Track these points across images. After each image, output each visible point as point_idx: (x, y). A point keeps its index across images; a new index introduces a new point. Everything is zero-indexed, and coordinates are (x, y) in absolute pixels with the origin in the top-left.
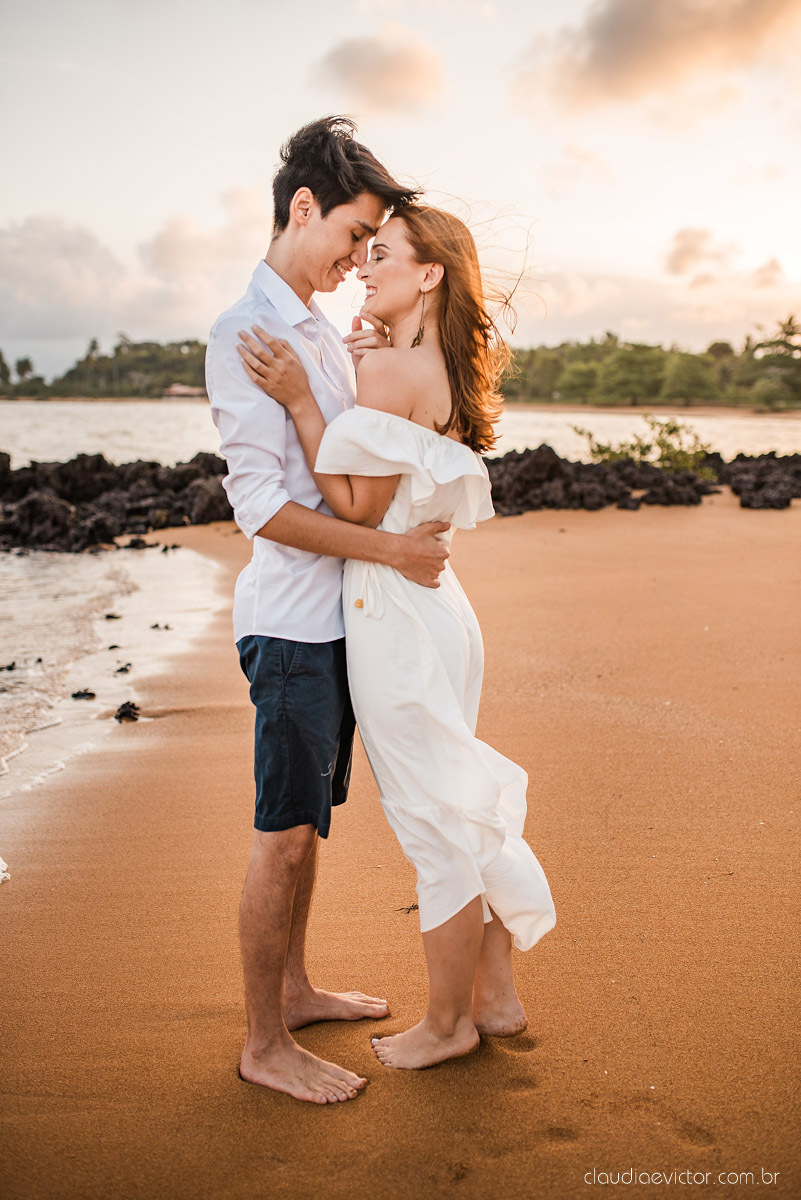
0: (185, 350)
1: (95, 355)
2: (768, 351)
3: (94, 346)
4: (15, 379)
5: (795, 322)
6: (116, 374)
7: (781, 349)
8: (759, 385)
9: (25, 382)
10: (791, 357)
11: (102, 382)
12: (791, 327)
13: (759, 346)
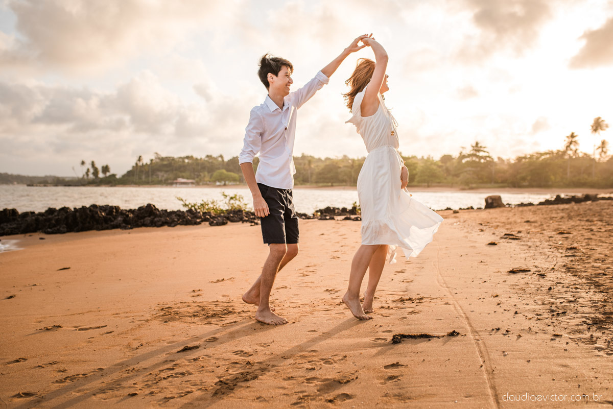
0: (186, 161)
1: (140, 164)
2: (468, 159)
3: (140, 159)
4: (101, 175)
5: (479, 145)
6: (150, 173)
7: (474, 159)
8: (462, 176)
9: (106, 177)
10: (479, 162)
11: (143, 177)
12: (477, 147)
13: (464, 157)
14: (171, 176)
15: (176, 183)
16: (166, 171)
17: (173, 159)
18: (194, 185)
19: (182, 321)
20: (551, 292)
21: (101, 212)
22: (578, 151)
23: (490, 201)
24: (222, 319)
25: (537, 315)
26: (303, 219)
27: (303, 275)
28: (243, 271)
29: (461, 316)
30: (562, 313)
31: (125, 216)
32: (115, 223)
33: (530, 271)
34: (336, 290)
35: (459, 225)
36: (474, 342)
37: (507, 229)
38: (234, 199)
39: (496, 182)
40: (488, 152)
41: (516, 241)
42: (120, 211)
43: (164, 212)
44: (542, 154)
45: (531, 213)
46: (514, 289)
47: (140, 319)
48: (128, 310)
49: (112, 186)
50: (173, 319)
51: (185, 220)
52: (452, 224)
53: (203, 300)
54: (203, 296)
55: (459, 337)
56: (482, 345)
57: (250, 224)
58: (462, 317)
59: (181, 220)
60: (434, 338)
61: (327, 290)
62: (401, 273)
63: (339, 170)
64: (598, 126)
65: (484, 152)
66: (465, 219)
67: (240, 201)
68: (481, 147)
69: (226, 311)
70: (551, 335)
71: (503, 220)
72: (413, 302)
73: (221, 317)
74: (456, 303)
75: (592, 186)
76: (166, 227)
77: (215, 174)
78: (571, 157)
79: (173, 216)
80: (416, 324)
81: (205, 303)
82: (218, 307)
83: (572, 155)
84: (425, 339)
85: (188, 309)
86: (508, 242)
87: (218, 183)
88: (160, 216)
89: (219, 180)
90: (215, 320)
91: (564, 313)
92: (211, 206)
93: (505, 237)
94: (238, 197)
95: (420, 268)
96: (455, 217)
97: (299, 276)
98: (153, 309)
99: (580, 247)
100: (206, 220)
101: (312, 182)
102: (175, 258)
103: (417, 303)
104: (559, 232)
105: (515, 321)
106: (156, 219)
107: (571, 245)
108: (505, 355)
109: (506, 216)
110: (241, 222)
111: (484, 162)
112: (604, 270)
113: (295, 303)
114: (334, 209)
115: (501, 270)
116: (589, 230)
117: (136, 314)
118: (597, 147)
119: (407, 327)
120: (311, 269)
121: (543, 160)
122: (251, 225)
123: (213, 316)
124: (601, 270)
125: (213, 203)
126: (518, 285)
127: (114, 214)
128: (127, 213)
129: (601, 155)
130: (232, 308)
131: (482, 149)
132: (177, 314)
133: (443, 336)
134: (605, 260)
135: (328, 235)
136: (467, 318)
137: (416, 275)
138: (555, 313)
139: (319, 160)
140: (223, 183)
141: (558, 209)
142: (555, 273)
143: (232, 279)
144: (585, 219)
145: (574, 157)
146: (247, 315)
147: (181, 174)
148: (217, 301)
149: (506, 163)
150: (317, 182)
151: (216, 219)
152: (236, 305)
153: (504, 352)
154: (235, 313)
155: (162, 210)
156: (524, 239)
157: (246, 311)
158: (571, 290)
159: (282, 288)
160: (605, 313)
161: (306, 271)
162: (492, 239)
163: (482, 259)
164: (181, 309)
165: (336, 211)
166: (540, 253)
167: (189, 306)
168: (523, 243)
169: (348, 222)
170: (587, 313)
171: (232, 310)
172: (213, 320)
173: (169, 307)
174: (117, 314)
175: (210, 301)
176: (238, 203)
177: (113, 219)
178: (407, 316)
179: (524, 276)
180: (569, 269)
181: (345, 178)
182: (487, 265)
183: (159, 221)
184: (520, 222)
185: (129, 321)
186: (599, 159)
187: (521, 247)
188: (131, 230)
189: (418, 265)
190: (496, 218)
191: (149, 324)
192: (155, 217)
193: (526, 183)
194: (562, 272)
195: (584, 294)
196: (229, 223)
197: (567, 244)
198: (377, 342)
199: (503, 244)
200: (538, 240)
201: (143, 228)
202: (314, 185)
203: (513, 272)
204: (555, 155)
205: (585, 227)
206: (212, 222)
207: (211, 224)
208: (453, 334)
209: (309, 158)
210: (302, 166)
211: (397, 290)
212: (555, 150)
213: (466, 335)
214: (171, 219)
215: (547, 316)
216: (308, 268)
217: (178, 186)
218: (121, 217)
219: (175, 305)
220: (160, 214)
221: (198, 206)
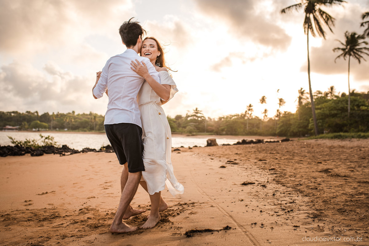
0: (13, 114)
2: (191, 118)
5: (198, 110)
7: (195, 117)
8: (188, 128)
10: (198, 120)
12: (197, 111)
13: (189, 116)
14: (2, 123)
15: (5, 129)
18: (17, 131)
19: (19, 225)
20: (275, 197)
22: (252, 115)
23: (209, 142)
24: (51, 222)
25: (275, 212)
26: (95, 152)
27: (105, 189)
28: (60, 186)
29: (225, 215)
30: (291, 211)
33: (254, 183)
35: (196, 156)
36: (243, 233)
37: (227, 158)
38: (48, 139)
39: (208, 132)
40: (202, 114)
41: (236, 165)
44: (233, 116)
45: (235, 149)
46: (250, 195)
50: (12, 224)
51: (13, 152)
52: (192, 155)
53: (34, 208)
54: (33, 205)
55: (231, 231)
56: (250, 236)
57: (59, 155)
58: (227, 216)
59: (10, 152)
60: (215, 232)
64: (263, 100)
65: (201, 114)
66: (198, 153)
67: (52, 140)
68: (199, 111)
69: (53, 216)
70: (292, 226)
71: (221, 153)
72: (189, 206)
74: (217, 205)
75: (260, 135)
77: (32, 123)
78: (248, 118)
79: (5, 150)
80: (198, 222)
81: (36, 210)
82: (47, 213)
83: (249, 117)
84: (209, 233)
85: (24, 215)
86: (231, 166)
87: (34, 130)
89: (35, 128)
92: (32, 143)
93: (228, 162)
94: (50, 138)
96: (191, 151)
97: (102, 189)
99: (277, 169)
100: (28, 152)
101: (96, 130)
102: (8, 178)
103: (192, 206)
104: (259, 160)
105: (263, 217)
107: (270, 167)
108: (270, 243)
109: (222, 151)
110: (53, 154)
111: (201, 120)
112: (298, 182)
113: (104, 208)
115: (236, 183)
116: (275, 159)
118: (262, 113)
119: (192, 224)
120: (109, 184)
121: (233, 119)
122: (61, 156)
123: (45, 219)
124: (296, 182)
125: (33, 141)
126: (252, 193)
129: (264, 117)
130: (57, 213)
131: (199, 112)
132: (15, 219)
133: (221, 230)
134: (296, 176)
135: (114, 162)
136: (231, 216)
138: (286, 211)
139: (101, 116)
140: (37, 129)
141: (249, 147)
142: (271, 184)
143: (53, 192)
144: (269, 152)
145: (250, 118)
146: (70, 218)
147: (8, 123)
148: (45, 208)
149: (213, 120)
150: (99, 130)
151: (35, 152)
152: (60, 211)
153: (268, 240)
154: (60, 217)
156: (240, 164)
157: (69, 216)
158: (287, 195)
159: (91, 197)
160: (317, 210)
161: (106, 186)
162: (221, 164)
163: (221, 176)
164: (17, 216)
166: (255, 172)
167: (23, 213)
168: (241, 166)
170: (306, 210)
171: (58, 215)
172: (45, 223)
173: (8, 214)
175: (39, 209)
176: (50, 141)
178: (188, 216)
179: (253, 187)
180: (278, 182)
182: (225, 180)
184: (232, 154)
186: (263, 120)
187: (241, 169)
190: (216, 152)
193: (224, 133)
194: (275, 184)
195: (296, 198)
196: (45, 154)
197: (267, 166)
198: (175, 236)
199: (229, 166)
200: (249, 165)
202: (98, 132)
203: (244, 184)
204: (240, 116)
205: (272, 157)
206: (33, 154)
207: (32, 155)
208: (227, 228)
209: (95, 115)
210: (90, 120)
211: (173, 198)
212: (240, 114)
213: (236, 229)
214: (3, 151)
215: (283, 213)
216: (107, 184)
217: (6, 131)
219: (12, 213)
221: (23, 143)
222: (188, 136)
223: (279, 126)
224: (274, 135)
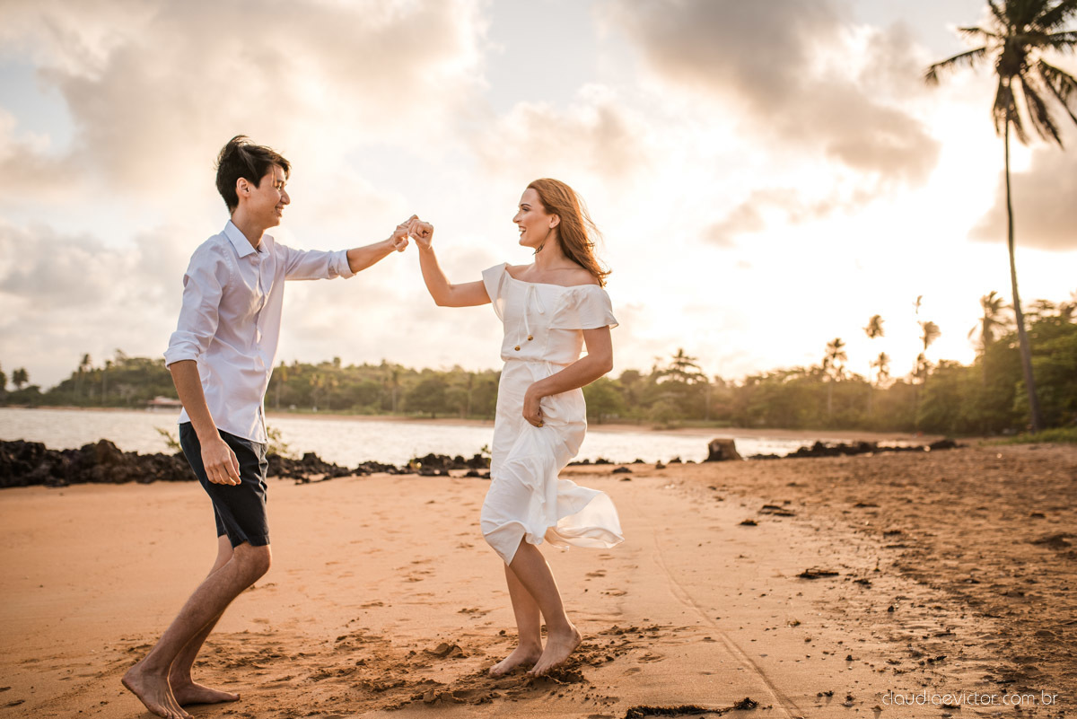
1: (88, 368)
2: (667, 378)
3: (86, 360)
4: (10, 387)
5: (685, 355)
6: (104, 387)
7: (677, 377)
8: (657, 407)
9: (20, 392)
10: (685, 384)
11: (91, 393)
12: (682, 360)
13: (659, 374)
14: (144, 392)
15: (153, 406)
16: (135, 384)
17: (149, 362)
20: (895, 617)
21: (7, 453)
22: (843, 370)
23: (716, 449)
24: (259, 671)
25: (892, 663)
26: (392, 474)
27: (411, 580)
28: (291, 571)
29: (745, 665)
30: (939, 659)
31: (54, 462)
32: (34, 473)
33: (837, 574)
34: (481, 610)
35: (675, 488)
37: (763, 497)
39: (713, 418)
40: (699, 367)
41: (789, 519)
42: (45, 452)
43: (131, 456)
44: (787, 374)
45: (790, 471)
46: (823, 609)
47: (83, 673)
48: (58, 651)
49: (30, 407)
51: (170, 471)
52: (662, 487)
55: (758, 713)
57: (293, 481)
58: (748, 667)
59: (163, 472)
60: (711, 716)
61: (464, 610)
62: (597, 578)
63: (447, 391)
64: (875, 328)
65: (693, 366)
66: (681, 480)
67: (275, 439)
68: (687, 358)
69: (266, 655)
71: (748, 481)
72: (641, 637)
73: (257, 668)
74: (724, 637)
75: (868, 427)
76: (133, 485)
78: (833, 380)
79: (149, 464)
80: (664, 684)
81: (221, 637)
82: (249, 646)
83: (834, 376)
84: (692, 717)
86: (774, 521)
88: (124, 463)
90: (246, 674)
91: (941, 658)
93: (766, 510)
95: (631, 567)
96: (662, 476)
97: (402, 582)
98: (111, 649)
99: (906, 531)
101: (398, 411)
102: (153, 543)
103: (650, 637)
104: (856, 503)
105: (854, 675)
106: (116, 469)
107: (888, 526)
109: (750, 475)
110: (276, 478)
111: (693, 385)
112: (968, 572)
113: (405, 636)
114: (442, 458)
115: (783, 573)
116: (905, 501)
117: (73, 661)
118: (873, 364)
119: (647, 690)
120: (423, 568)
121: (789, 382)
122: (297, 484)
123: (242, 664)
124: (962, 573)
126: (828, 602)
127: (33, 457)
128: (60, 457)
129: (879, 376)
130: (276, 647)
131: (688, 361)
133: (727, 710)
134: (962, 555)
135: (443, 504)
136: (760, 671)
137: (628, 582)
138: (924, 659)
139: (412, 372)
141: (832, 464)
142: (885, 578)
143: (271, 587)
144: (888, 481)
145: (838, 380)
146: (310, 662)
147: (161, 390)
148: (246, 632)
149: (728, 385)
150: (407, 410)
152: (286, 641)
154: (284, 657)
155: (127, 453)
156: (801, 515)
157: (307, 655)
158: (930, 612)
159: (373, 605)
160: (1017, 660)
161: (415, 572)
162: (745, 515)
163: (740, 550)
165: (446, 461)
166: (841, 541)
168: (801, 523)
169: (474, 480)
170: (983, 660)
171: (278, 653)
172: (242, 674)
173: (146, 646)
174: (32, 660)
175: (230, 632)
177: (30, 467)
178: (638, 665)
179: (832, 585)
180: (907, 572)
181: (457, 404)
182: (753, 562)
183: (119, 473)
184: (780, 486)
185: (60, 677)
186: (877, 384)
187: (802, 529)
188: (64, 489)
189: (626, 563)
190: (734, 479)
191: (103, 683)
192: (114, 465)
193: (762, 421)
194: (897, 577)
195: (957, 621)
197: (879, 523)
199: (767, 522)
200: (826, 518)
201: (90, 486)
202: (403, 415)
203: (807, 576)
204: (807, 374)
205: (895, 495)
208: (746, 705)
209: (395, 369)
210: (381, 382)
211: (599, 611)
212: (807, 367)
213: (770, 707)
214: (144, 468)
215: (913, 666)
216: (418, 565)
218: (47, 464)
220: (124, 459)
222: (658, 429)
223: (922, 403)
224: (909, 429)
